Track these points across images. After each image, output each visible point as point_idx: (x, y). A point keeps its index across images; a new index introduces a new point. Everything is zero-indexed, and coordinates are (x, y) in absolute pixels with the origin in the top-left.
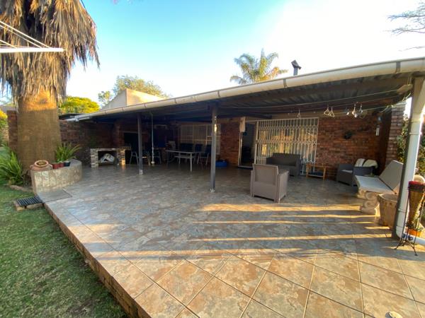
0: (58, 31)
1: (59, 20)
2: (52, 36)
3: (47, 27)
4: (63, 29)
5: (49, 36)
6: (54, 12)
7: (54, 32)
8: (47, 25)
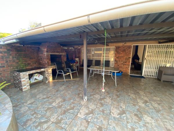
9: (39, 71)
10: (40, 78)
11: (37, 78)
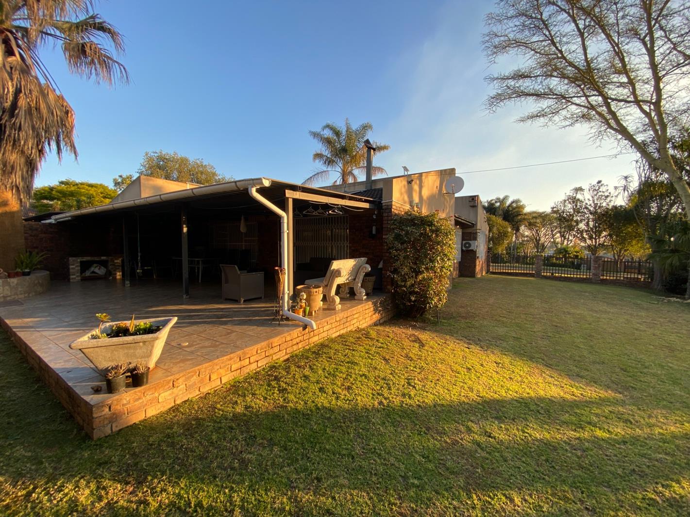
0: (20, 129)
1: (21, 118)
2: (13, 135)
3: (8, 126)
4: (26, 126)
5: (9, 136)
6: (16, 109)
7: (15, 130)
8: (8, 124)
9: (96, 259)
10: (100, 271)
11: (97, 270)
